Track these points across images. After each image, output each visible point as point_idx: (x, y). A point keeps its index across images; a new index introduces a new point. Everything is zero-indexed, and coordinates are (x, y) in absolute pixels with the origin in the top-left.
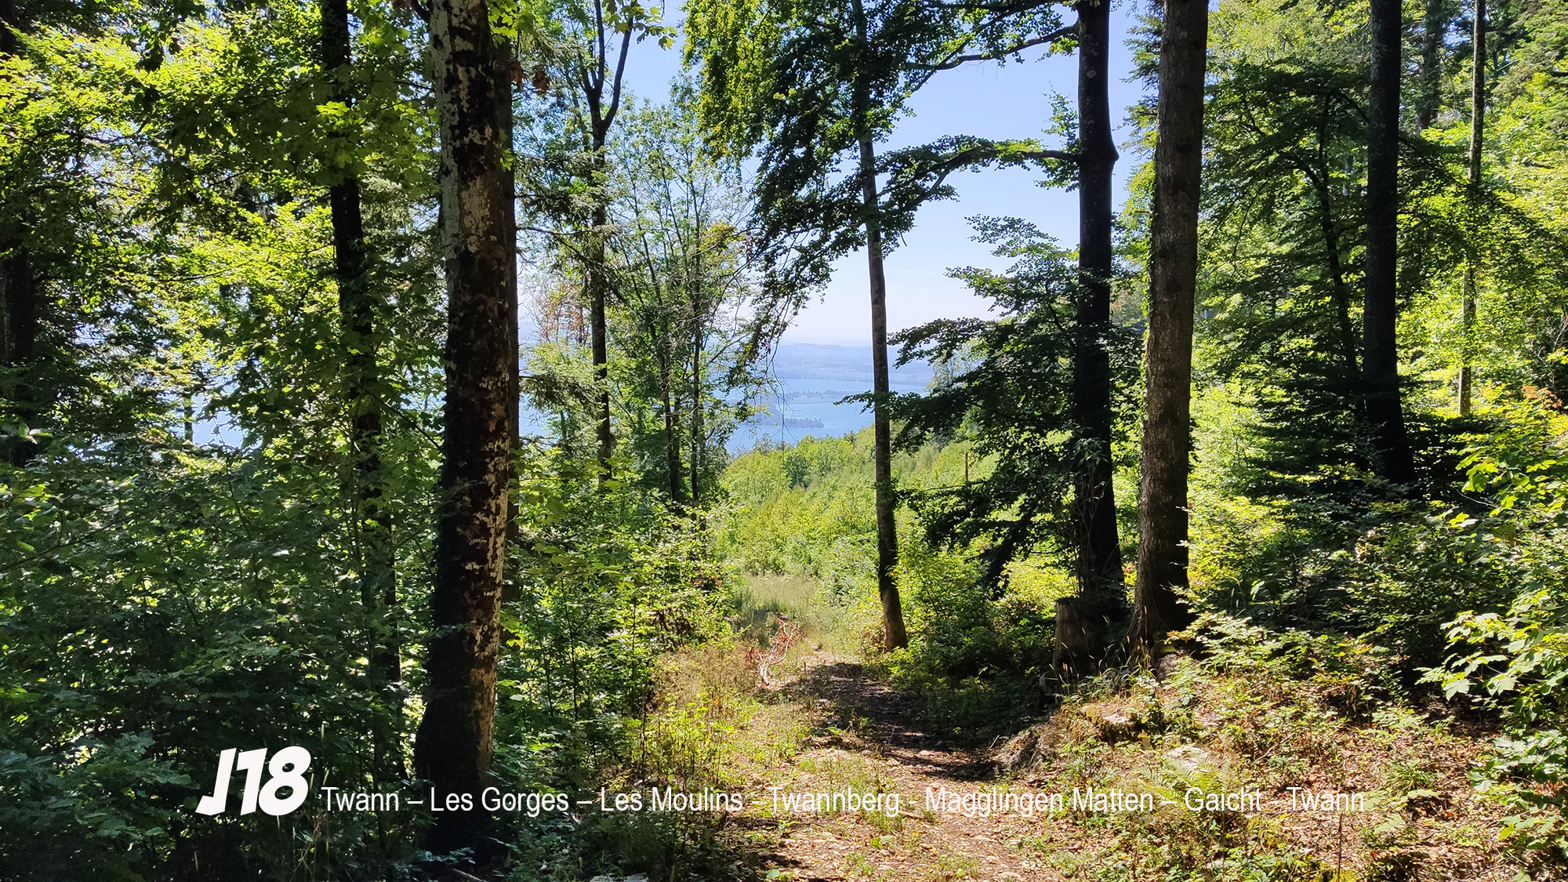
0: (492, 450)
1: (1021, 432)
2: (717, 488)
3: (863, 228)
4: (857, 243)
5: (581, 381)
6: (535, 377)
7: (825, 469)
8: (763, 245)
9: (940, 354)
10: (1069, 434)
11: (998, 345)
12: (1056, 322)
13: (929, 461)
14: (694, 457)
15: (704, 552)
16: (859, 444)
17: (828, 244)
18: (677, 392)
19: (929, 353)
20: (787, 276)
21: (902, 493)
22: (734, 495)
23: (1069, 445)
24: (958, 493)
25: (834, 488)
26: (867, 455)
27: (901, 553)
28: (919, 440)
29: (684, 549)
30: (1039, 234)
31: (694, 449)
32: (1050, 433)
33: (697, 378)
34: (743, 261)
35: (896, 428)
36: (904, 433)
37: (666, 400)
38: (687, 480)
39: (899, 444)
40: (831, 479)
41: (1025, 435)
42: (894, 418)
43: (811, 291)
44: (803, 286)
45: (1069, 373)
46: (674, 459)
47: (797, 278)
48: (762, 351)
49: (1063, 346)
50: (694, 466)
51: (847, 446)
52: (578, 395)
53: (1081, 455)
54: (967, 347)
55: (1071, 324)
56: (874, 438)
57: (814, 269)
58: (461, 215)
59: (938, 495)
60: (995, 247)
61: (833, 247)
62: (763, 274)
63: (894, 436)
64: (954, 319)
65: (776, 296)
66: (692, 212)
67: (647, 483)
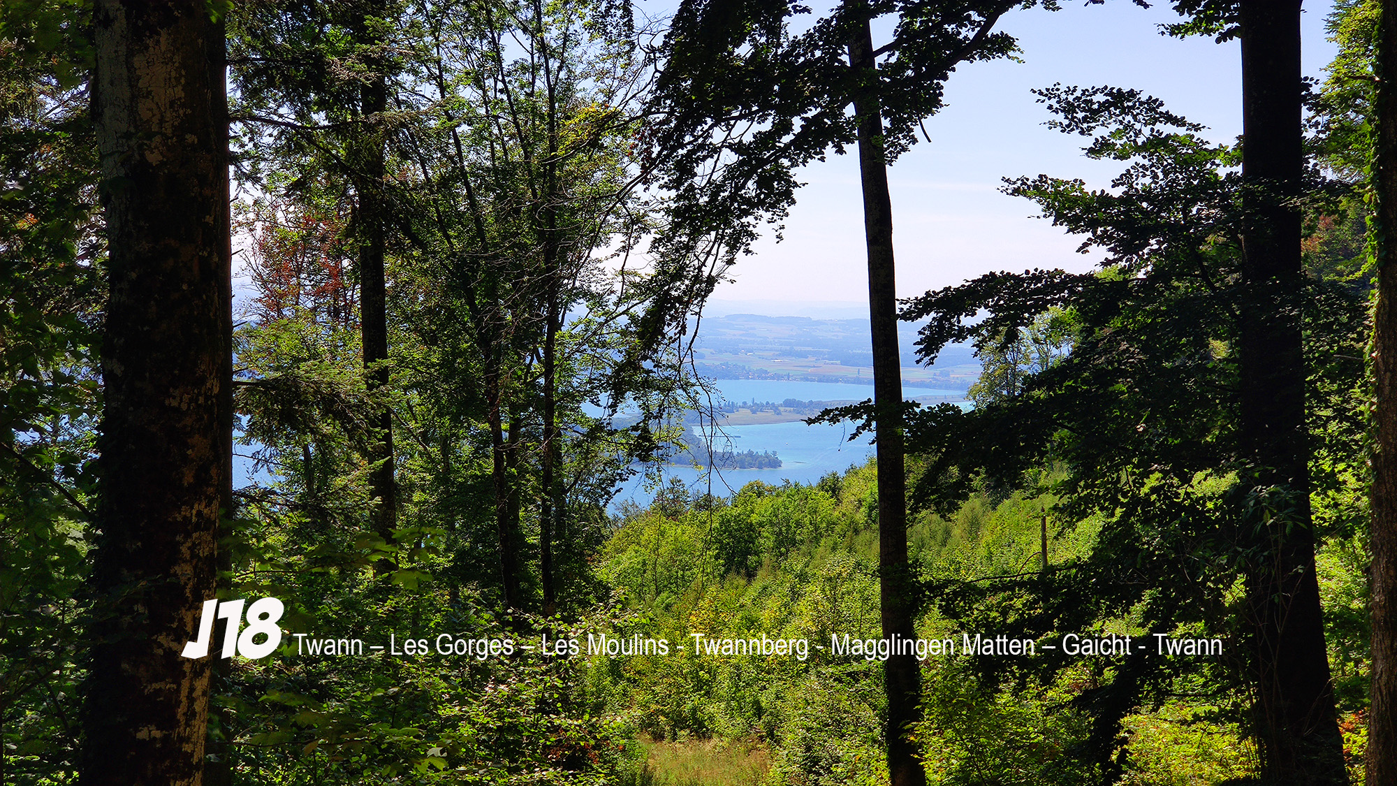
0: (187, 520)
1: (1147, 474)
2: (588, 580)
3: (850, 111)
4: (839, 136)
5: (344, 389)
6: (262, 383)
7: (786, 543)
8: (670, 141)
9: (994, 333)
10: (1231, 477)
11: (1100, 319)
12: (1204, 276)
13: (974, 526)
14: (544, 524)
15: (564, 699)
16: (848, 497)
17: (787, 139)
18: (514, 408)
19: (974, 331)
20: (714, 196)
21: (929, 585)
22: (618, 592)
23: (1233, 497)
24: (1030, 586)
25: (803, 578)
26: (861, 516)
27: (929, 695)
28: (959, 492)
29: (530, 694)
30: (1170, 119)
31: (546, 510)
32: (1199, 475)
33: (550, 382)
34: (635, 170)
35: (915, 468)
36: (931, 477)
37: (495, 423)
38: (533, 566)
39: (921, 499)
40: (796, 562)
41: (1153, 481)
42: (911, 451)
43: (761, 223)
44: (746, 213)
45: (1231, 368)
46: (510, 531)
47: (733, 197)
48: (671, 331)
49: (1216, 319)
50: (545, 538)
51: (825, 503)
52: (341, 416)
53: (1257, 515)
54: (1042, 320)
55: (1230, 280)
56: (874, 486)
57: (763, 183)
58: (133, 98)
59: (994, 589)
60: (1089, 142)
61: (799, 142)
62: (673, 193)
63: (910, 481)
64: (1018, 271)
65: (695, 235)
66: (541, 84)
67: (462, 571)
